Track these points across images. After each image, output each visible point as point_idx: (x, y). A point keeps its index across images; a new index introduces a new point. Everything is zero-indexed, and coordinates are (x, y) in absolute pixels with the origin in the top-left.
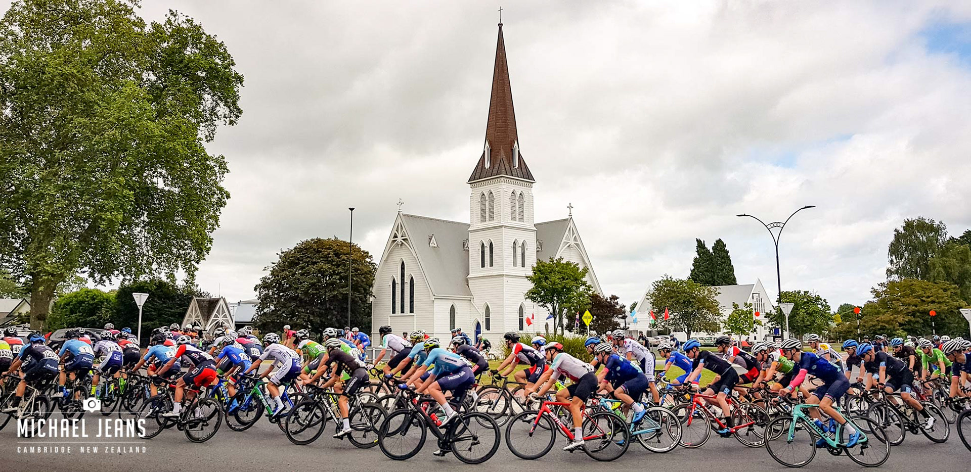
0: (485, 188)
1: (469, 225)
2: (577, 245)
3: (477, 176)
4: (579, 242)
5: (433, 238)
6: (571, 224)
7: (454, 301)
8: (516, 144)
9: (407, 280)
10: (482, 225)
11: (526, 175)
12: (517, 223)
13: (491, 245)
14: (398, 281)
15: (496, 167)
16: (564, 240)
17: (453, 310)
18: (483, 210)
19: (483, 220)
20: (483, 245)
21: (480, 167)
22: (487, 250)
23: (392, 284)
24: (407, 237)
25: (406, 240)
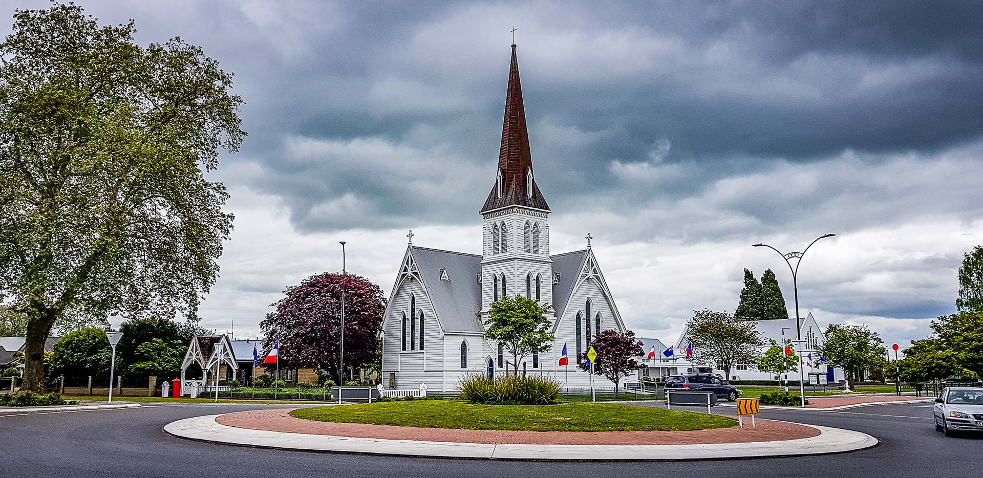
0: (498, 220)
1: (482, 257)
2: (597, 277)
3: (489, 207)
4: (599, 275)
5: (445, 272)
6: (589, 255)
7: (465, 337)
8: (530, 172)
10: (494, 258)
11: (541, 204)
12: (530, 255)
13: (504, 278)
14: (409, 316)
15: (509, 196)
16: (582, 272)
17: (464, 347)
18: (496, 242)
19: (496, 252)
20: (496, 279)
21: (492, 197)
22: (500, 284)
23: (401, 319)
24: (417, 271)
25: (416, 273)
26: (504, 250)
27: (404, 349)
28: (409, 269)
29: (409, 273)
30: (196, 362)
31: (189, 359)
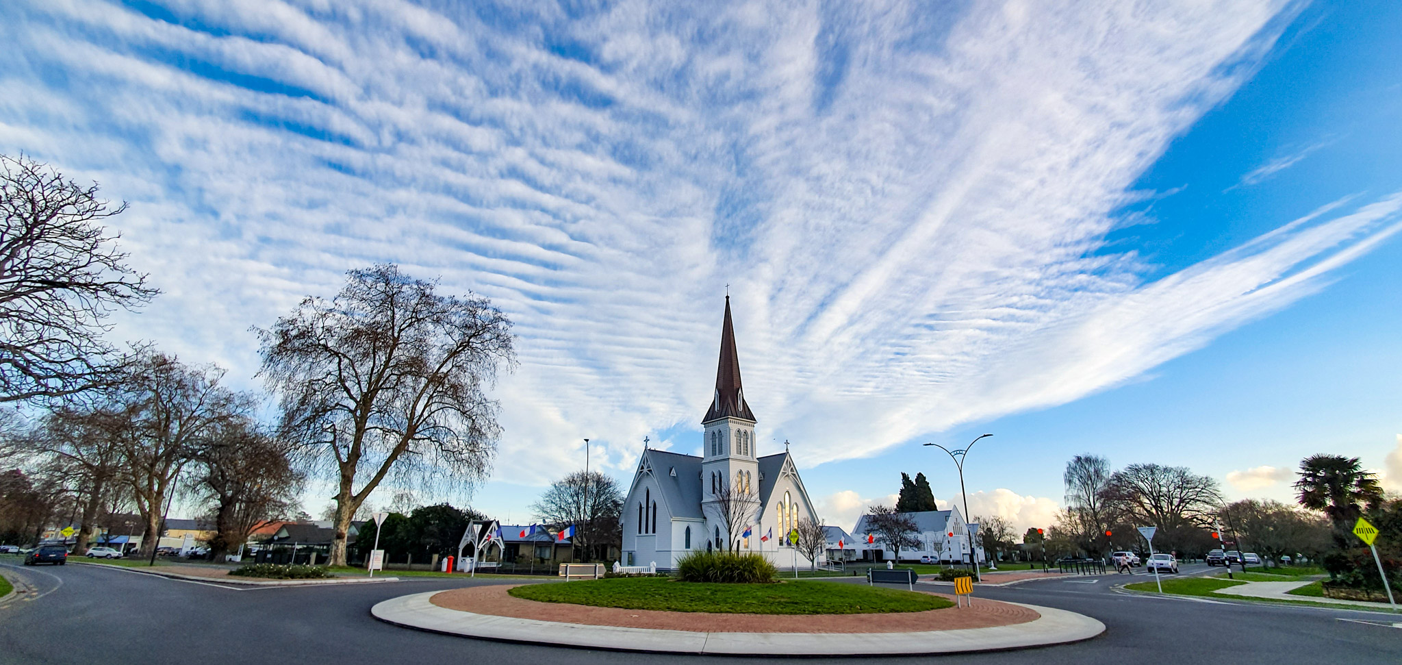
0: (716, 428)
1: (703, 458)
2: (794, 475)
3: (709, 418)
4: (795, 473)
5: (673, 469)
6: (787, 457)
7: (690, 523)
8: (740, 392)
9: (651, 505)
10: (713, 459)
11: (748, 416)
12: (742, 456)
13: (720, 474)
14: (644, 505)
15: (724, 410)
16: (782, 471)
17: (688, 530)
18: (714, 446)
19: (714, 454)
20: (714, 475)
21: (711, 410)
22: (717, 479)
23: (638, 508)
24: (651, 469)
25: (650, 471)
26: (721, 452)
27: (640, 532)
28: (645, 467)
29: (645, 470)
30: (471, 542)
31: (465, 540)
